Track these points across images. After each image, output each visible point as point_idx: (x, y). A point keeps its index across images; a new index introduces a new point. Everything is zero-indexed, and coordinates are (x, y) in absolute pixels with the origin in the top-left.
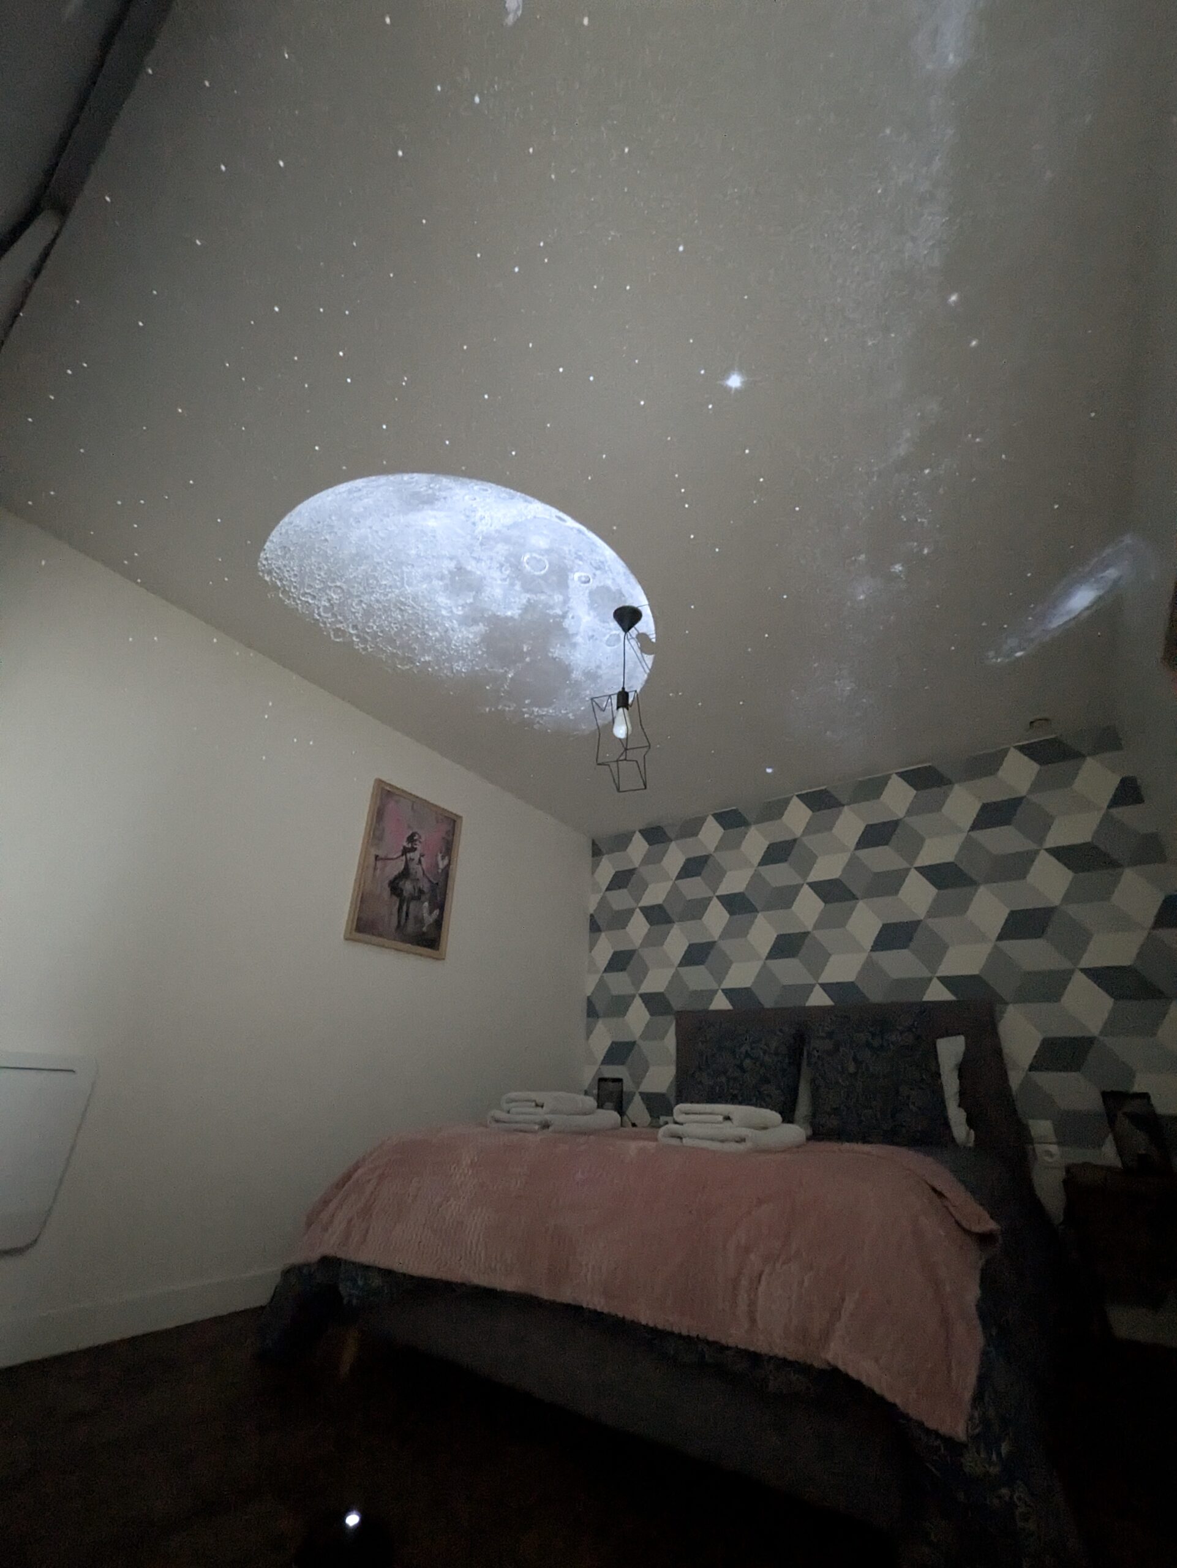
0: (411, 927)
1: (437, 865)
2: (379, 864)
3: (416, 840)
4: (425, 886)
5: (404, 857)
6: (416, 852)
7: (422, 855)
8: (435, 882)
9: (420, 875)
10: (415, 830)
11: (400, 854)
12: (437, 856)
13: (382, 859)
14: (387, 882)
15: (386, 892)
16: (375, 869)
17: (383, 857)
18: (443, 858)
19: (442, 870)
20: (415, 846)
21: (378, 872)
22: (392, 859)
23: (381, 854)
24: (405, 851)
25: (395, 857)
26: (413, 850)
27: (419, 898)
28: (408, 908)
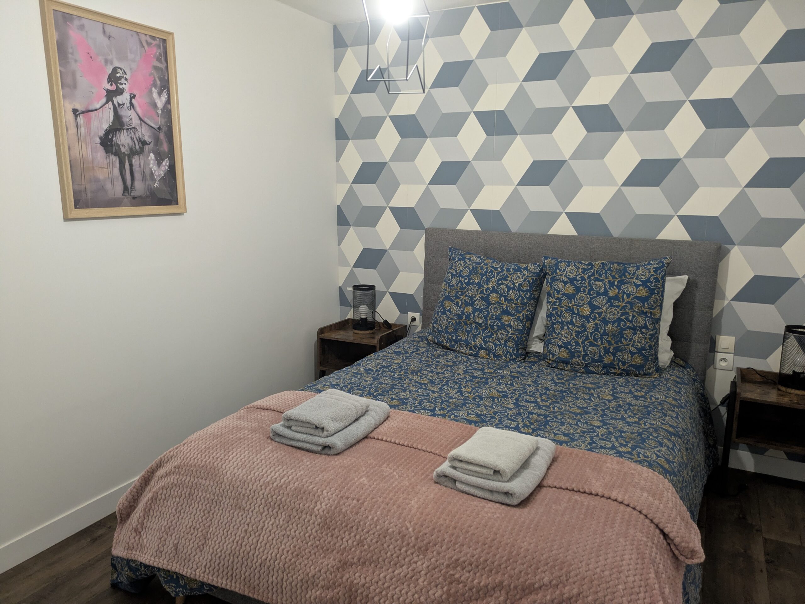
0: (139, 187)
1: (155, 105)
2: (82, 119)
3: (120, 78)
4: (145, 134)
5: (110, 105)
6: (125, 93)
7: (133, 97)
8: (156, 127)
9: (136, 122)
10: (116, 64)
11: (104, 100)
12: (151, 92)
13: (83, 113)
14: (98, 140)
15: (101, 153)
16: (78, 127)
17: (83, 110)
18: (160, 94)
19: (162, 110)
20: (121, 87)
21: (83, 130)
22: (96, 110)
23: (80, 107)
24: (110, 95)
25: (98, 106)
26: (120, 92)
27: (142, 150)
28: (131, 166)
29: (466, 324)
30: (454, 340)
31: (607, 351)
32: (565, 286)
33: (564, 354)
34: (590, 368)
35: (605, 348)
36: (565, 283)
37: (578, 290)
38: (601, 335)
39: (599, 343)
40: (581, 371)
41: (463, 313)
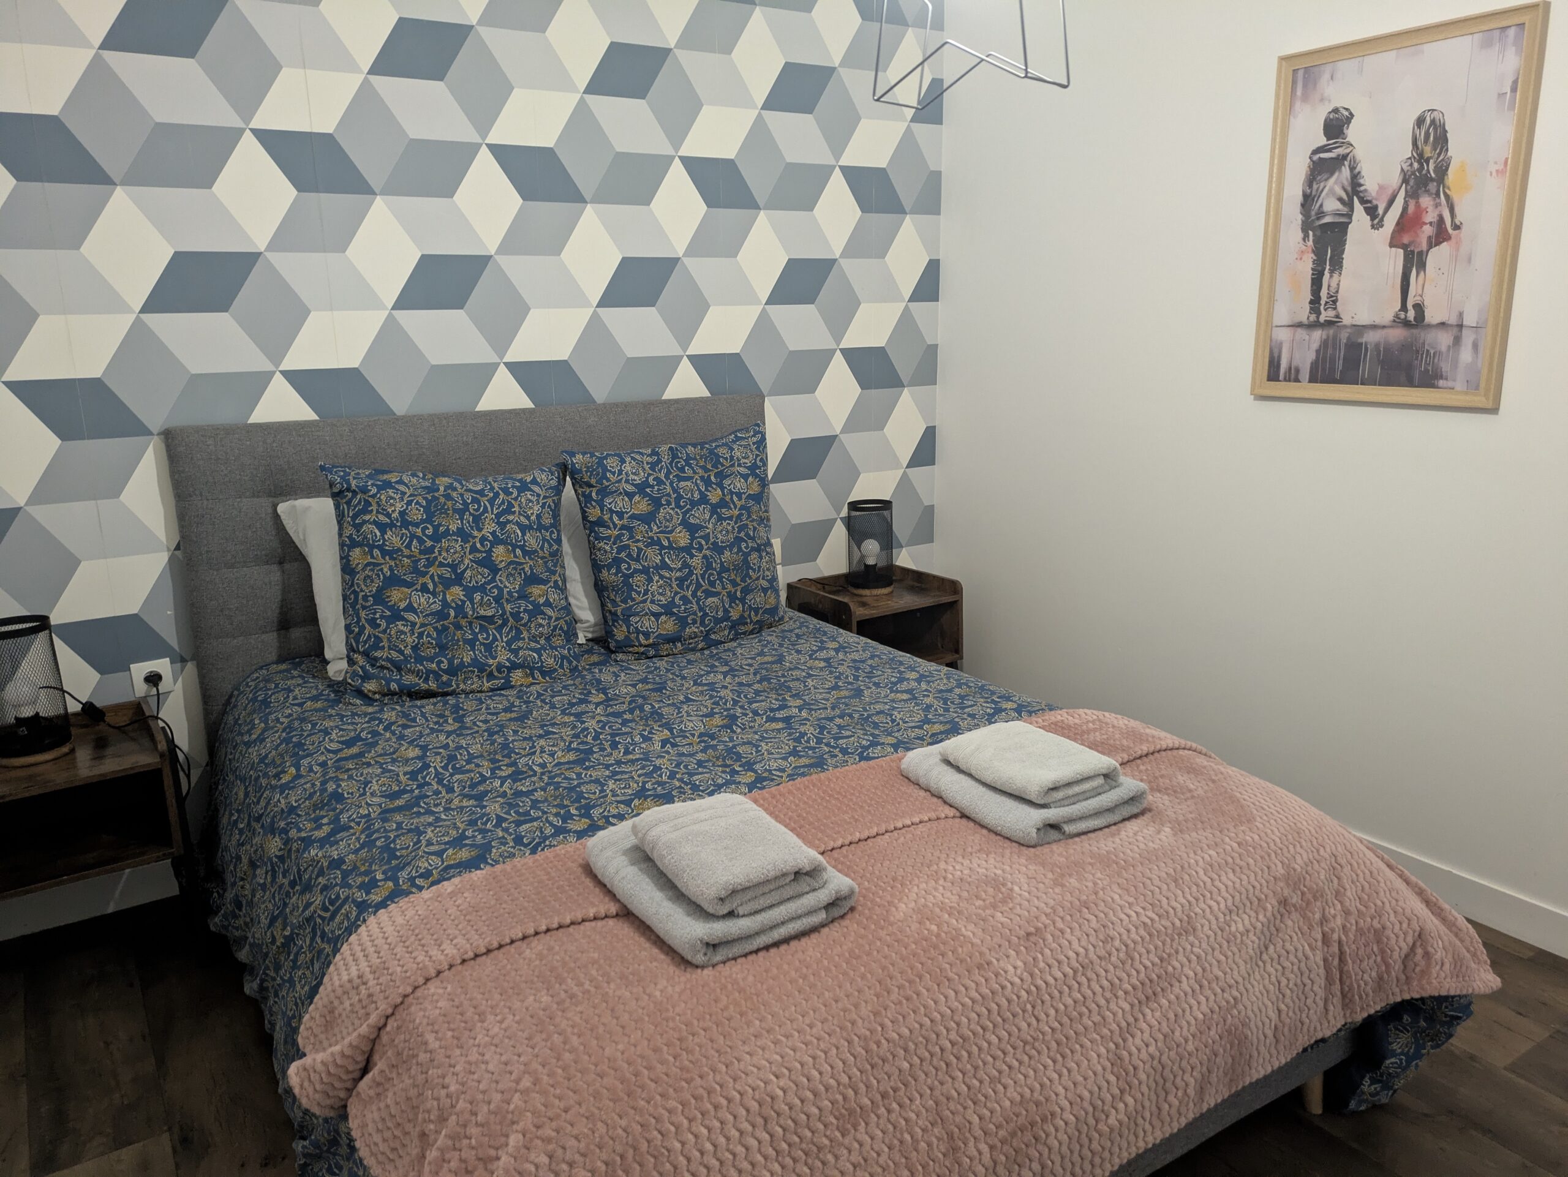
29: (458, 627)
30: (446, 672)
31: (732, 597)
32: (631, 501)
33: (669, 626)
34: (713, 637)
35: (729, 593)
36: (631, 496)
37: (656, 503)
38: (719, 574)
39: (719, 588)
40: (700, 646)
41: (445, 604)
